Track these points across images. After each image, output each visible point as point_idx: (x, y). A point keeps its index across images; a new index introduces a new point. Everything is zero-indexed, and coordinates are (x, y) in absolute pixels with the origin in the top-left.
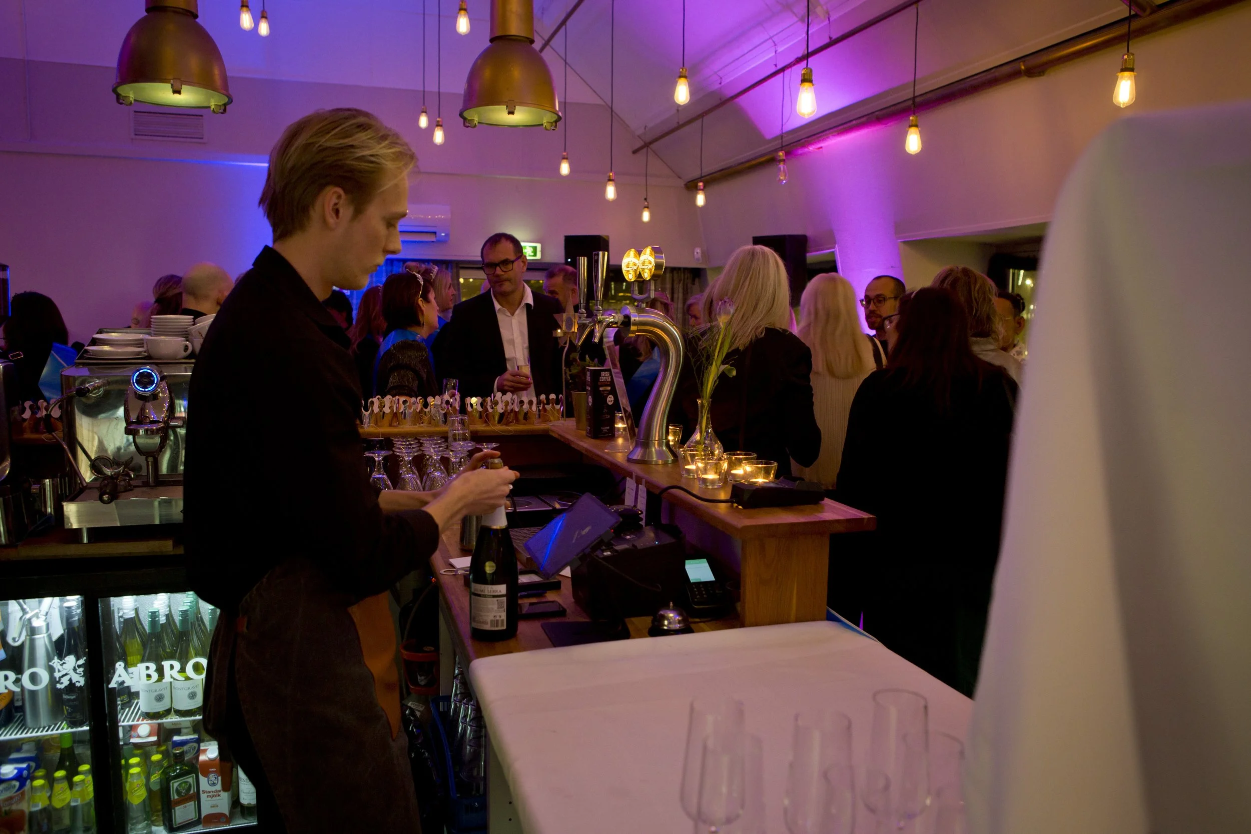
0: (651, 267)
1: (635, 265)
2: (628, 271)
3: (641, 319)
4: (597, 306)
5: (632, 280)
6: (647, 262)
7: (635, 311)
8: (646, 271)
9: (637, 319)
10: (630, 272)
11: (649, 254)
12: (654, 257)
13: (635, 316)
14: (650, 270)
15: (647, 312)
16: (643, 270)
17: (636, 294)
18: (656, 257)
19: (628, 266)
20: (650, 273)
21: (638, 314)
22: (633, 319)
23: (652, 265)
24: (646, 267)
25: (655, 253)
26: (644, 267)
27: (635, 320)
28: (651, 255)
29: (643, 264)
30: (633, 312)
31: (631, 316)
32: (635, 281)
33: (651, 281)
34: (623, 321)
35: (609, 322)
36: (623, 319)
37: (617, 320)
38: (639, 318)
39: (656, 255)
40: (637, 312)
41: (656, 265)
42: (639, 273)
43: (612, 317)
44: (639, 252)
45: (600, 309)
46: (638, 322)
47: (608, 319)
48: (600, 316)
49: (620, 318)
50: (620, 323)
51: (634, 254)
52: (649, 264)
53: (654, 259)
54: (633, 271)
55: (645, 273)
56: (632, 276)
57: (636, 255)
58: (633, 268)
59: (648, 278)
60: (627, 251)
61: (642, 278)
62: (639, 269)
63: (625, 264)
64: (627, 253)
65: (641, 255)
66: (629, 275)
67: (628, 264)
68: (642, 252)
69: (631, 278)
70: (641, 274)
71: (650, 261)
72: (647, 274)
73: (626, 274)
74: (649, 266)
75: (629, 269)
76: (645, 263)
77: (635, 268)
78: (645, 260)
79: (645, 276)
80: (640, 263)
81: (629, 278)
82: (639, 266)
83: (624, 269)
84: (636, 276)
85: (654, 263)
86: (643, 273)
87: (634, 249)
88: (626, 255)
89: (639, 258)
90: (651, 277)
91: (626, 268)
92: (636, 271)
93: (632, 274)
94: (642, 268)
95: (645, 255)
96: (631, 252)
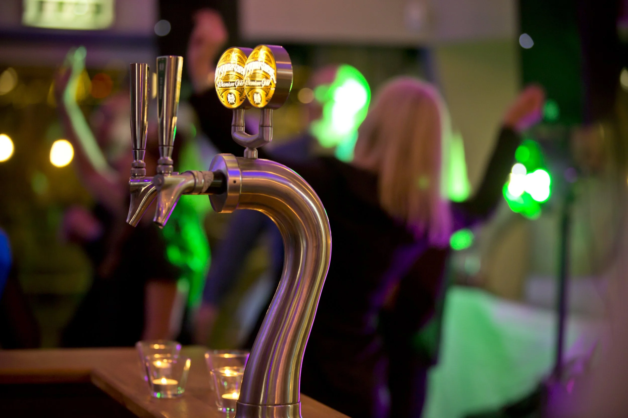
0: (268, 84)
2: (226, 89)
3: (249, 179)
5: (235, 106)
7: (236, 165)
8: (257, 90)
9: (239, 179)
10: (231, 91)
12: (273, 65)
13: (235, 174)
15: (258, 166)
16: (252, 88)
17: (240, 132)
18: (278, 67)
20: (267, 95)
21: (242, 170)
22: (231, 179)
23: (270, 80)
24: (259, 84)
25: (276, 60)
26: (253, 83)
27: (235, 182)
28: (268, 62)
29: (253, 77)
30: (233, 168)
31: (228, 175)
32: (239, 108)
33: (268, 110)
34: (213, 184)
35: (184, 186)
36: (212, 180)
37: (201, 183)
38: (242, 178)
39: (277, 62)
40: (239, 167)
41: (278, 80)
42: (246, 95)
43: (192, 176)
44: (247, 54)
45: (169, 163)
46: (241, 185)
47: (183, 180)
48: (170, 175)
49: (207, 178)
50: (207, 188)
51: (237, 58)
52: (263, 78)
53: (274, 69)
54: (235, 89)
55: (255, 96)
56: (233, 99)
57: (242, 60)
58: (234, 83)
59: (261, 105)
60: (226, 51)
61: (252, 102)
62: (245, 87)
63: (222, 75)
64: (226, 54)
65: (252, 60)
66: (229, 96)
67: (225, 75)
68: (252, 56)
69: (232, 103)
70: (249, 96)
71: (267, 73)
72: (260, 96)
73: (222, 93)
74: (264, 81)
75: (227, 85)
76: (257, 75)
77: (238, 85)
78: (255, 70)
79: (255, 100)
80: (248, 75)
81: (229, 101)
82: (246, 81)
83: (219, 85)
84: (241, 100)
85: (273, 77)
86: (253, 95)
87: (236, 49)
88: (224, 59)
89: (246, 66)
90: (267, 103)
91: (222, 82)
92: (241, 90)
93: (232, 95)
94: (251, 84)
95: (257, 61)
96: (233, 53)
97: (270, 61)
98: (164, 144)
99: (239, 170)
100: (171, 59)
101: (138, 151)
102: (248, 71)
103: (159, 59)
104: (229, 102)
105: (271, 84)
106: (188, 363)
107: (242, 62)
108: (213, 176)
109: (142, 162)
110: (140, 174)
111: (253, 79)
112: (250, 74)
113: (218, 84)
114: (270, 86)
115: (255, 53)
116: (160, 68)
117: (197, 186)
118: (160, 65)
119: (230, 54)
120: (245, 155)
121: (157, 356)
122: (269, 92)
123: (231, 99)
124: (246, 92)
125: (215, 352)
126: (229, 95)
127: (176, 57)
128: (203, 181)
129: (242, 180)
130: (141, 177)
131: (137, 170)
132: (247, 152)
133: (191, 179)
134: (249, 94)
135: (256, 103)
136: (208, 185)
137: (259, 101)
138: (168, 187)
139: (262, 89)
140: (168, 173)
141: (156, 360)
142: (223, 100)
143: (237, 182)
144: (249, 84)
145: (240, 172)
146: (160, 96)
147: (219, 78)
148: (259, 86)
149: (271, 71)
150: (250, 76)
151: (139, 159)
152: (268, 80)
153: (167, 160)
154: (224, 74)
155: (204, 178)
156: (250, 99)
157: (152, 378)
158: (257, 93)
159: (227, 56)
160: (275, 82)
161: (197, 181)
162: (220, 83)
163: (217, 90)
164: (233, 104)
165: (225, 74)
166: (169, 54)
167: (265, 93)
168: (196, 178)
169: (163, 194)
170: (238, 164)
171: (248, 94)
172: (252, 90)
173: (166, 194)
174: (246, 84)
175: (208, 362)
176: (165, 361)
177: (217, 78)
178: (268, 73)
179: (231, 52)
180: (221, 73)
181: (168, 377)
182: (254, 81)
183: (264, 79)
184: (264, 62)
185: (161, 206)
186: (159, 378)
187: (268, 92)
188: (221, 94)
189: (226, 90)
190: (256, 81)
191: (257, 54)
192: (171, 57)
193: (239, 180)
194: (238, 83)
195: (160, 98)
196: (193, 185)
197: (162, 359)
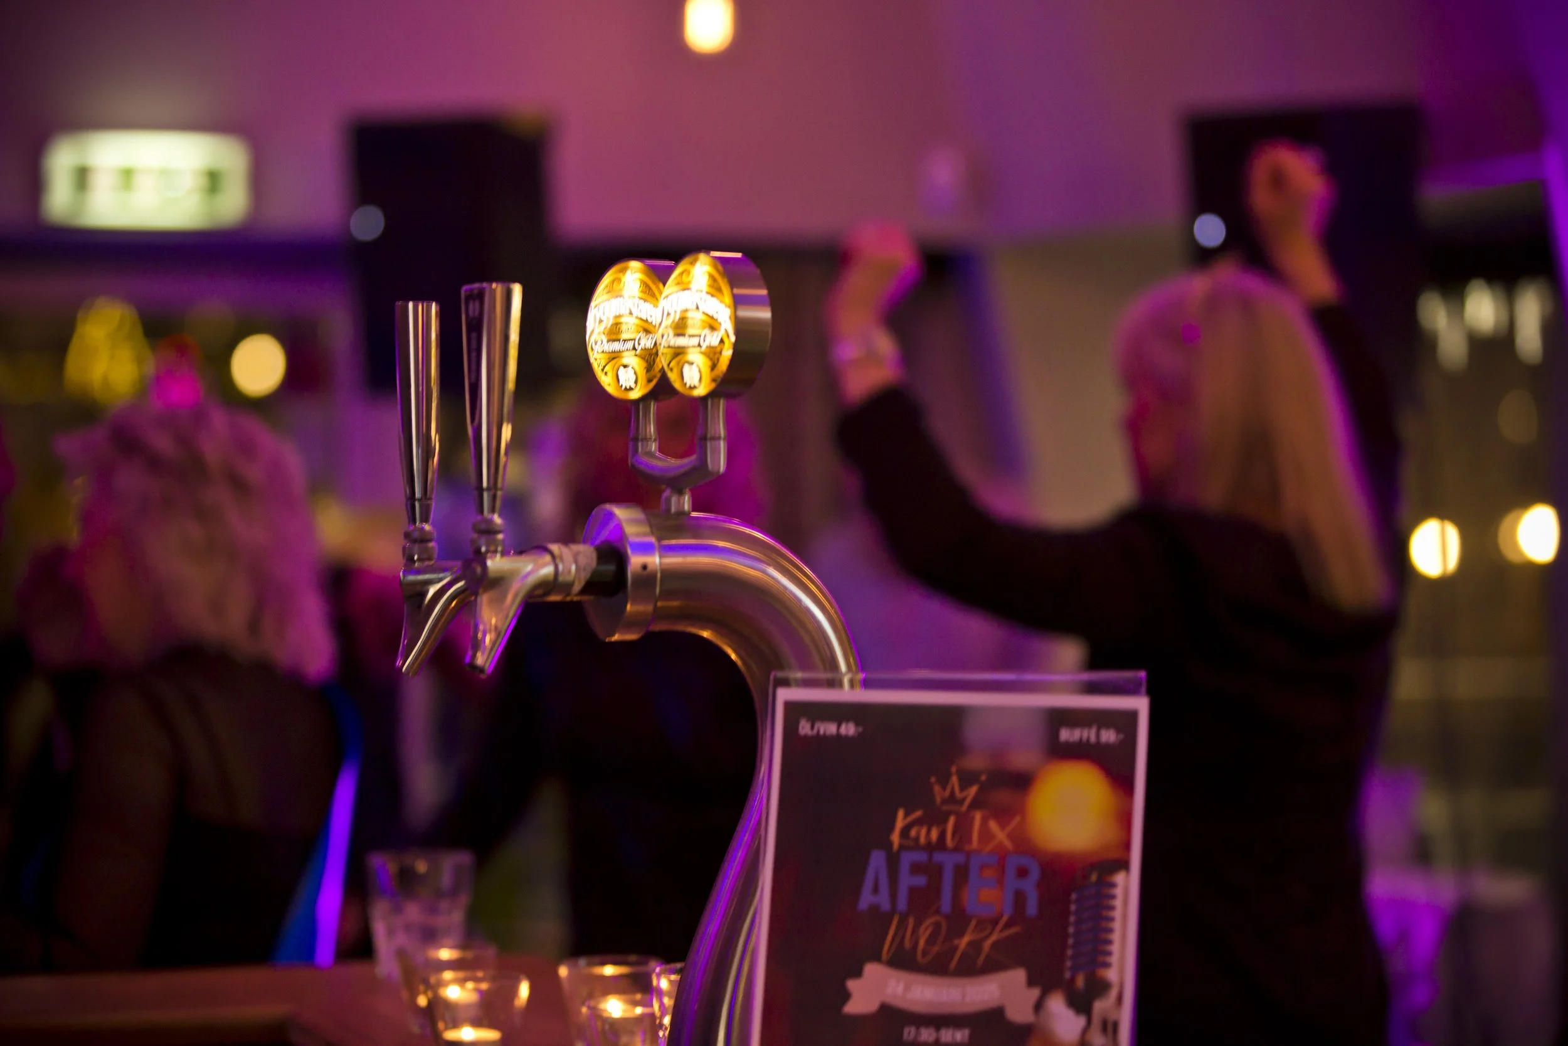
0: (715, 342)
1: (647, 331)
2: (614, 356)
3: (675, 560)
4: (481, 511)
5: (635, 395)
6: (695, 319)
7: (646, 529)
8: (690, 357)
9: (655, 560)
10: (625, 361)
11: (705, 288)
12: (728, 299)
13: (646, 548)
14: (713, 355)
16: (679, 353)
17: (650, 454)
18: (738, 301)
19: (614, 332)
20: (713, 367)
21: (659, 540)
22: (636, 561)
23: (721, 334)
24: (695, 341)
25: (732, 284)
26: (681, 341)
27: (644, 567)
28: (715, 289)
29: (680, 328)
30: (638, 535)
31: (629, 551)
32: (644, 399)
33: (716, 400)
34: (595, 573)
35: (532, 580)
36: (594, 564)
37: (570, 571)
38: (661, 557)
39: (737, 291)
40: (652, 533)
41: (738, 332)
42: (663, 368)
43: (548, 558)
44: (662, 275)
45: (498, 528)
46: (659, 575)
47: (529, 567)
48: (498, 556)
49: (583, 560)
50: (583, 583)
51: (638, 284)
52: (704, 328)
53: (729, 307)
54: (636, 355)
55: (686, 368)
56: (631, 379)
57: (650, 289)
58: (633, 341)
59: (701, 391)
60: (610, 269)
61: (677, 385)
62: (661, 350)
63: (603, 326)
64: (611, 275)
65: (675, 288)
66: (622, 370)
67: (612, 325)
68: (676, 278)
69: (628, 387)
70: (671, 370)
71: (712, 318)
72: (697, 370)
73: (604, 367)
74: (705, 336)
75: (616, 346)
76: (690, 322)
77: (642, 345)
78: (686, 311)
79: (687, 379)
80: (668, 322)
81: (620, 385)
82: (663, 336)
83: (598, 348)
84: (649, 381)
85: (727, 325)
86: (680, 367)
87: (635, 265)
88: (607, 286)
89: (662, 303)
90: (713, 385)
91: (605, 341)
92: (650, 357)
93: (630, 369)
94: (675, 342)
95: (688, 289)
96: (628, 273)
97: (719, 290)
98: (485, 484)
99: (653, 540)
100: (495, 290)
101: (417, 505)
102: (668, 314)
103: (466, 291)
104: (622, 386)
105: (722, 341)
106: (524, 990)
107: (649, 294)
108: (594, 555)
109: (427, 527)
110: (425, 556)
111: (679, 331)
112: (673, 321)
113: (596, 344)
114: (722, 344)
115: (682, 274)
116: (471, 313)
117: (561, 579)
118: (471, 306)
119: (621, 275)
120: (663, 507)
121: (448, 975)
122: (718, 360)
123: (627, 378)
124: (662, 361)
125: (582, 962)
126: (622, 368)
127: (506, 284)
128: (573, 568)
129: (661, 564)
130: (427, 563)
131: (416, 547)
132: (668, 501)
133: (545, 565)
134: (672, 365)
135: (688, 385)
136: (584, 577)
137: (696, 382)
138: (498, 583)
139: (701, 353)
140: (495, 552)
141: (445, 984)
142: (606, 382)
143: (650, 568)
144: (672, 343)
145: (656, 544)
146: (473, 376)
147: (596, 332)
148: (694, 347)
149: (722, 311)
150: (673, 325)
151: (422, 521)
152: (716, 333)
153: (491, 521)
154: (609, 322)
155: (576, 562)
156: (673, 376)
157: (441, 1025)
158: (691, 364)
159: (613, 282)
160: (733, 338)
161: (561, 567)
162: (599, 343)
163: (592, 360)
164: (631, 389)
165: (611, 322)
166: (490, 280)
167: (709, 363)
168: (558, 561)
169: (484, 600)
170: (651, 526)
171: (669, 365)
172: (680, 357)
173: (491, 601)
174: (664, 343)
175: (566, 986)
176: (470, 985)
177: (592, 332)
178: (715, 317)
179: (624, 271)
180: (601, 321)
181: (477, 1023)
182: (683, 335)
183: (707, 331)
184: (704, 292)
185: (481, 627)
186: (456, 1024)
187: (716, 362)
188: (603, 370)
189: (614, 358)
190: (687, 335)
191: (689, 273)
192: (494, 285)
193: (655, 563)
194: (643, 342)
195: (473, 380)
196: (551, 578)
197: (462, 982)
